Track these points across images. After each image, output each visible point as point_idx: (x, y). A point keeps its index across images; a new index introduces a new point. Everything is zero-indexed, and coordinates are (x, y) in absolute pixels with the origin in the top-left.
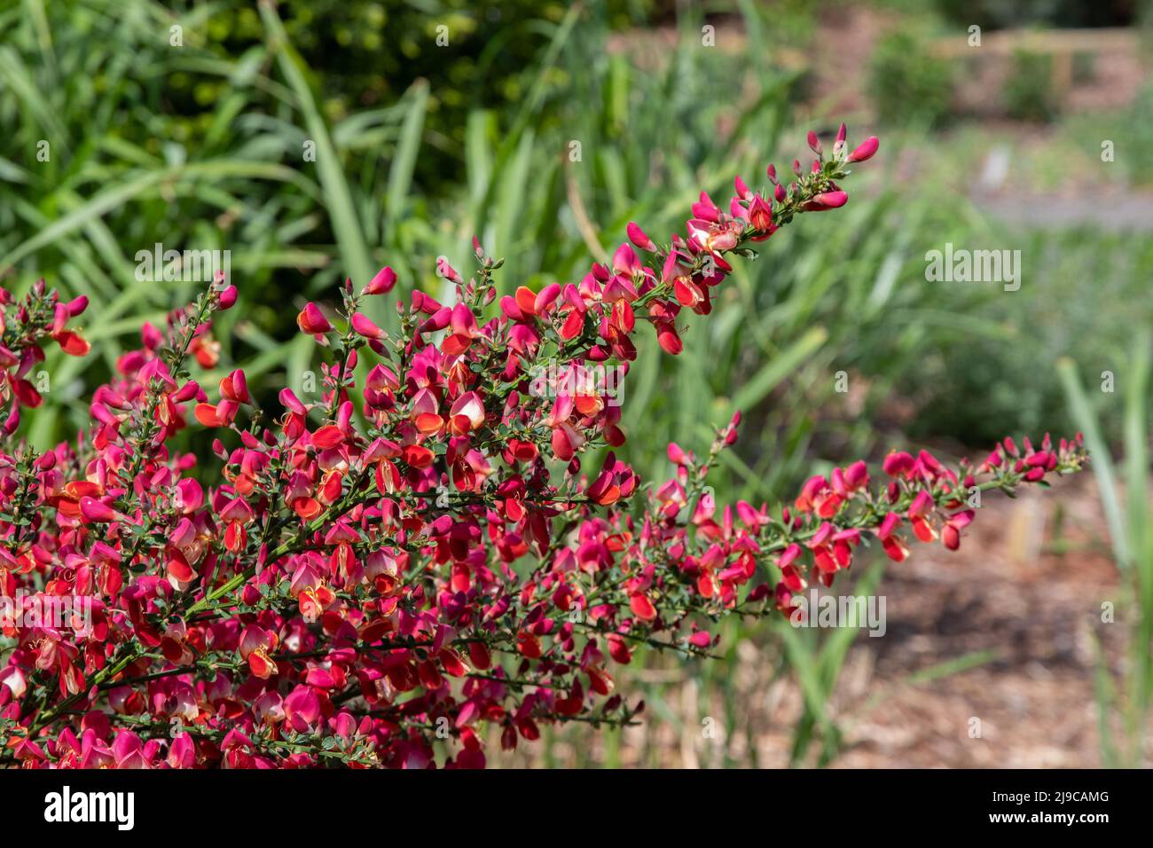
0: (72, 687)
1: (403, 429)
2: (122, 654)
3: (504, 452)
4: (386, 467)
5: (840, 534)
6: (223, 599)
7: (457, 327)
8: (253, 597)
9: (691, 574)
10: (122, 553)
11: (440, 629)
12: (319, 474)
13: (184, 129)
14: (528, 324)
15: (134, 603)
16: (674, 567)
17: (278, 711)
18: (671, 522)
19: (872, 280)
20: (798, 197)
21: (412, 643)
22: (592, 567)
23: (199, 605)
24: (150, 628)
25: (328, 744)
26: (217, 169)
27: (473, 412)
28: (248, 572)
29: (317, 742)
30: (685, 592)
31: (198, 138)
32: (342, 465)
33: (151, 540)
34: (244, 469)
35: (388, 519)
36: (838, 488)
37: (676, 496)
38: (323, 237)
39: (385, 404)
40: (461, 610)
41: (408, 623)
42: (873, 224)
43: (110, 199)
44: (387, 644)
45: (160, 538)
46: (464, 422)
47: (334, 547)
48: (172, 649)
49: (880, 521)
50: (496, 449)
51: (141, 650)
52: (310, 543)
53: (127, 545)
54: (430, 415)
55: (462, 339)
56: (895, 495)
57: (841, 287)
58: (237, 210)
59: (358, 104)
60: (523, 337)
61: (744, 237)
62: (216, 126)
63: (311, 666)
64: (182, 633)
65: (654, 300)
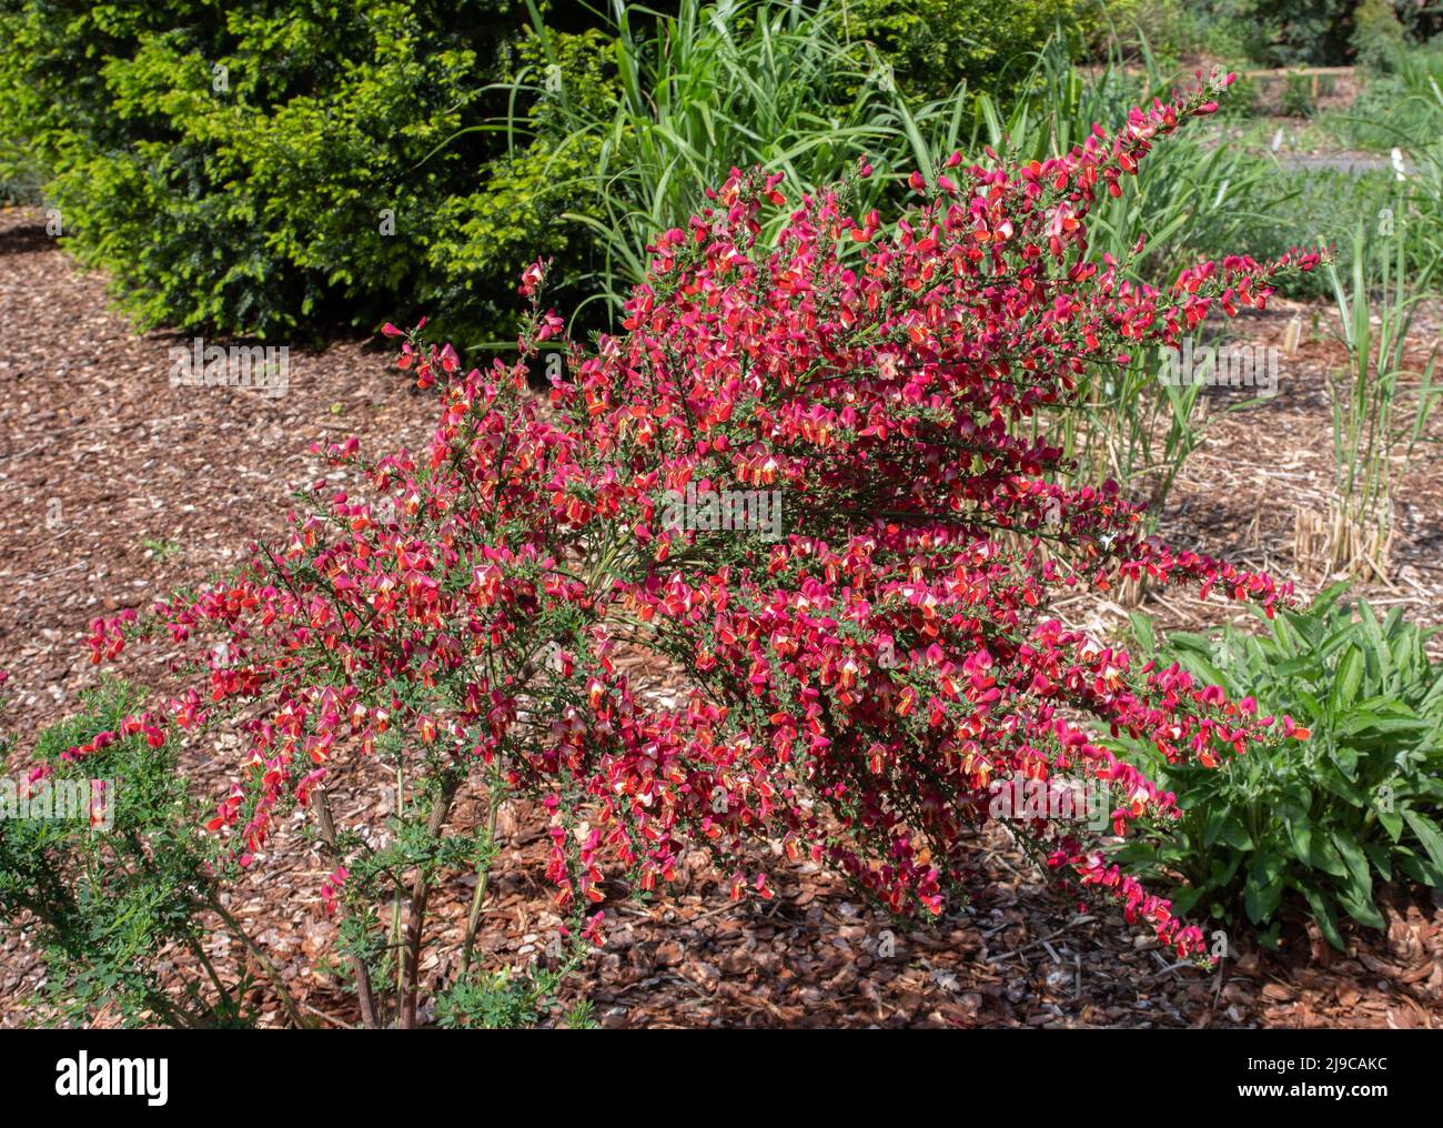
0: (788, 383)
1: (967, 239)
2: (813, 366)
3: (1022, 252)
4: (958, 261)
5: (1200, 301)
6: (868, 335)
7: (998, 183)
8: (885, 334)
9: (1117, 324)
10: (814, 307)
11: (984, 354)
12: (920, 266)
13: (841, 110)
14: (1036, 182)
15: (822, 334)
16: (1108, 321)
17: (898, 397)
18: (1107, 295)
19: (1214, 194)
20: (1189, 107)
21: (968, 361)
22: (1063, 321)
23: (855, 338)
24: (829, 350)
25: (927, 413)
26: (855, 132)
27: (1007, 230)
28: (882, 322)
29: (921, 411)
30: (1115, 335)
31: (846, 115)
32: (933, 260)
33: (831, 301)
34: (879, 264)
35: (959, 290)
36: (1199, 276)
37: (1109, 282)
38: (913, 166)
39: (959, 225)
40: (996, 343)
41: (967, 349)
42: (1217, 159)
43: (802, 147)
44: (954, 362)
45: (836, 299)
46: (1002, 235)
47: (929, 306)
48: (841, 362)
49: (1222, 294)
50: (1019, 251)
51: (824, 362)
52: (916, 305)
53: (818, 303)
54: (982, 231)
55: (1000, 189)
56: (1230, 281)
57: (1196, 196)
58: (868, 153)
59: (932, 97)
60: (1033, 190)
61: (1158, 131)
62: (856, 109)
63: (913, 373)
64: (845, 353)
65: (1106, 167)
